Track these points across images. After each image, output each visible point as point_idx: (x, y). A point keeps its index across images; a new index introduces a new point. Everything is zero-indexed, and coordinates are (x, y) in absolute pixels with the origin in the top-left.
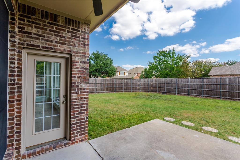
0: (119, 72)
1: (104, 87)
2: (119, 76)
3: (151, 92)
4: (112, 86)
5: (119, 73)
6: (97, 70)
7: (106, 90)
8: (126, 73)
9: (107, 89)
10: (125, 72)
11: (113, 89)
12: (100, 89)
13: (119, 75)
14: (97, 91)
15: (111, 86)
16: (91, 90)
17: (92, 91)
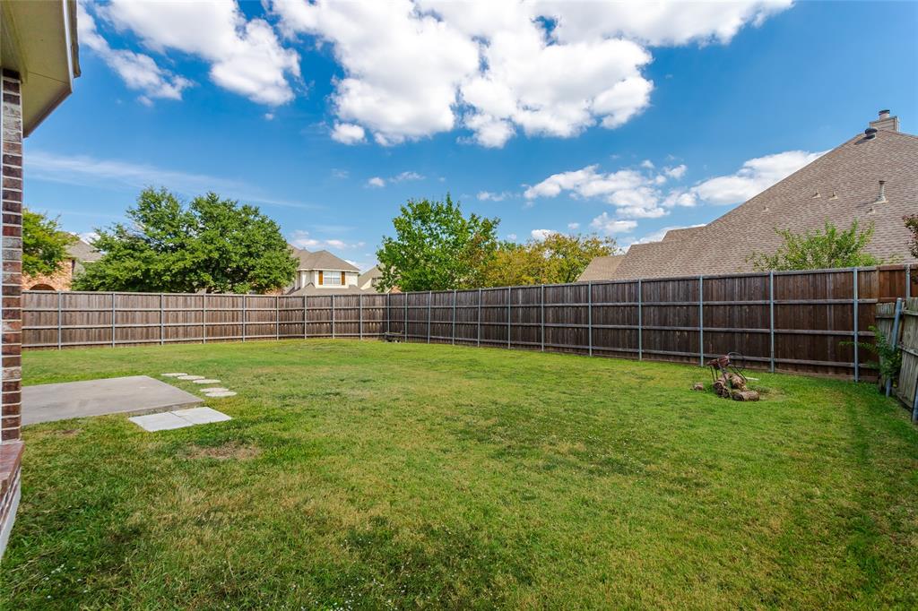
0: (321, 272)
1: (196, 322)
2: (321, 286)
3: (369, 336)
4: (229, 321)
5: (321, 279)
6: (207, 265)
7: (208, 334)
8: (347, 277)
9: (212, 331)
10: (343, 273)
11: (235, 330)
12: (181, 329)
13: (321, 283)
14: (167, 337)
15: (225, 321)
16: (142, 333)
17: (147, 338)
